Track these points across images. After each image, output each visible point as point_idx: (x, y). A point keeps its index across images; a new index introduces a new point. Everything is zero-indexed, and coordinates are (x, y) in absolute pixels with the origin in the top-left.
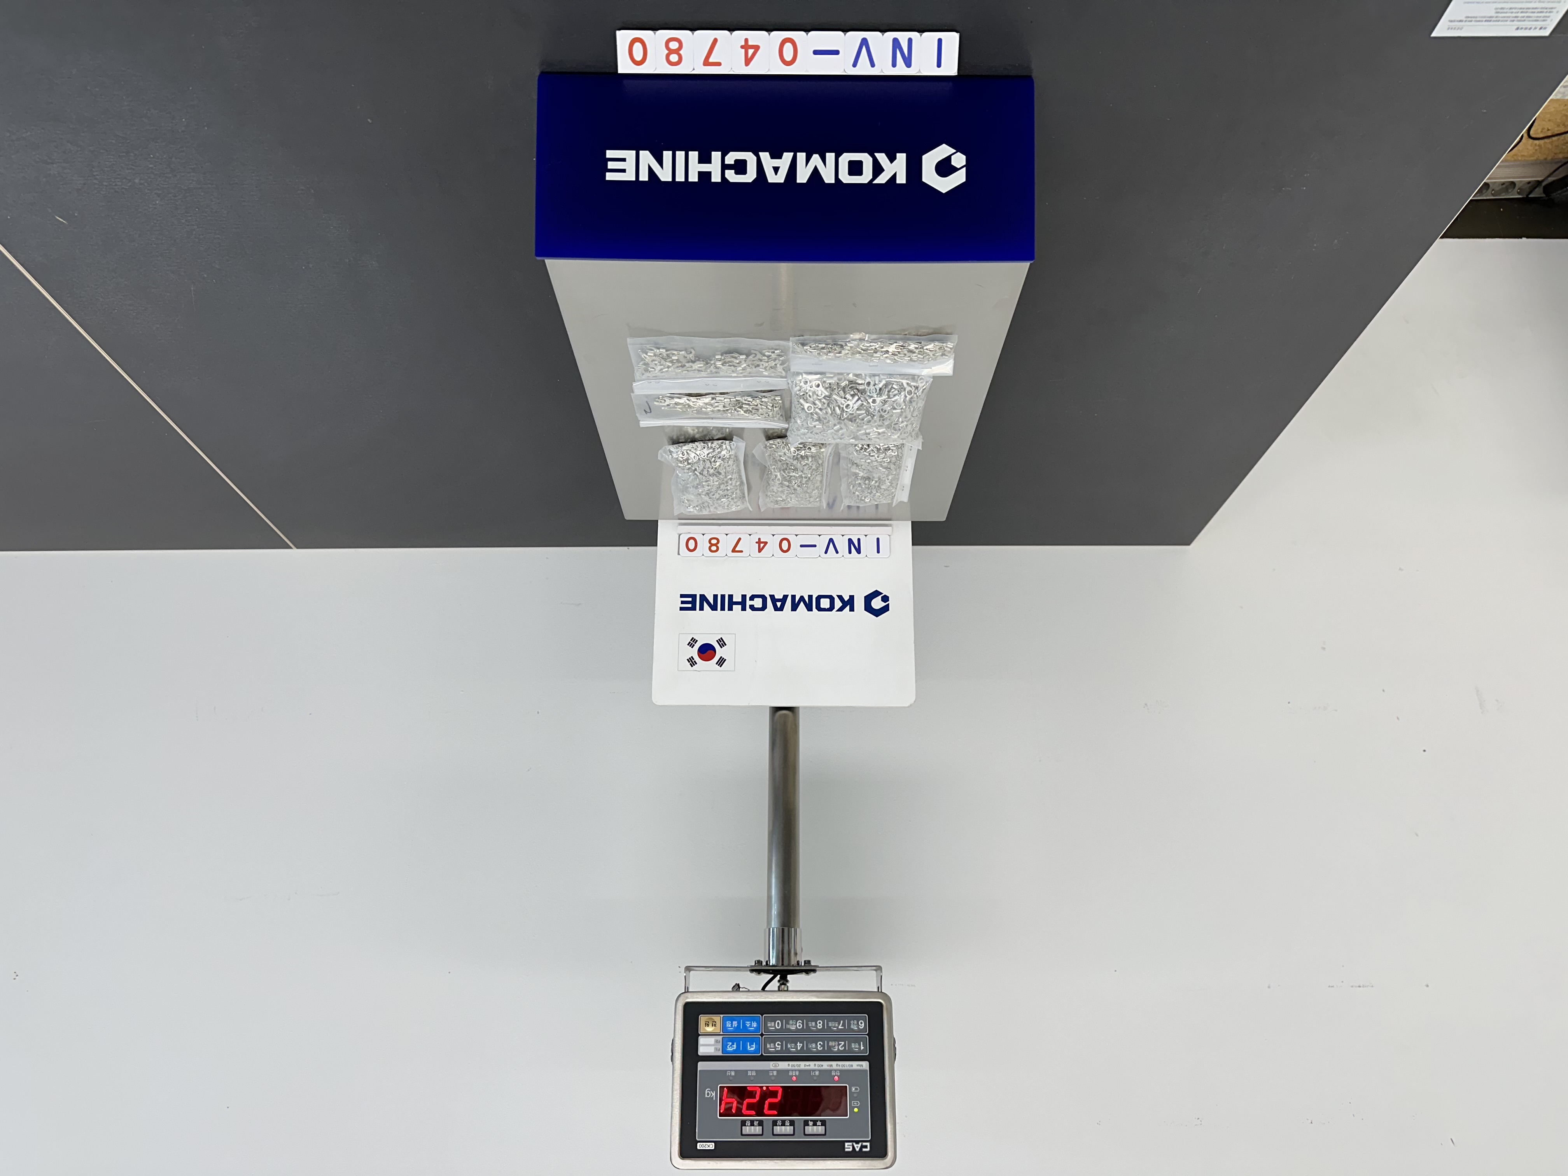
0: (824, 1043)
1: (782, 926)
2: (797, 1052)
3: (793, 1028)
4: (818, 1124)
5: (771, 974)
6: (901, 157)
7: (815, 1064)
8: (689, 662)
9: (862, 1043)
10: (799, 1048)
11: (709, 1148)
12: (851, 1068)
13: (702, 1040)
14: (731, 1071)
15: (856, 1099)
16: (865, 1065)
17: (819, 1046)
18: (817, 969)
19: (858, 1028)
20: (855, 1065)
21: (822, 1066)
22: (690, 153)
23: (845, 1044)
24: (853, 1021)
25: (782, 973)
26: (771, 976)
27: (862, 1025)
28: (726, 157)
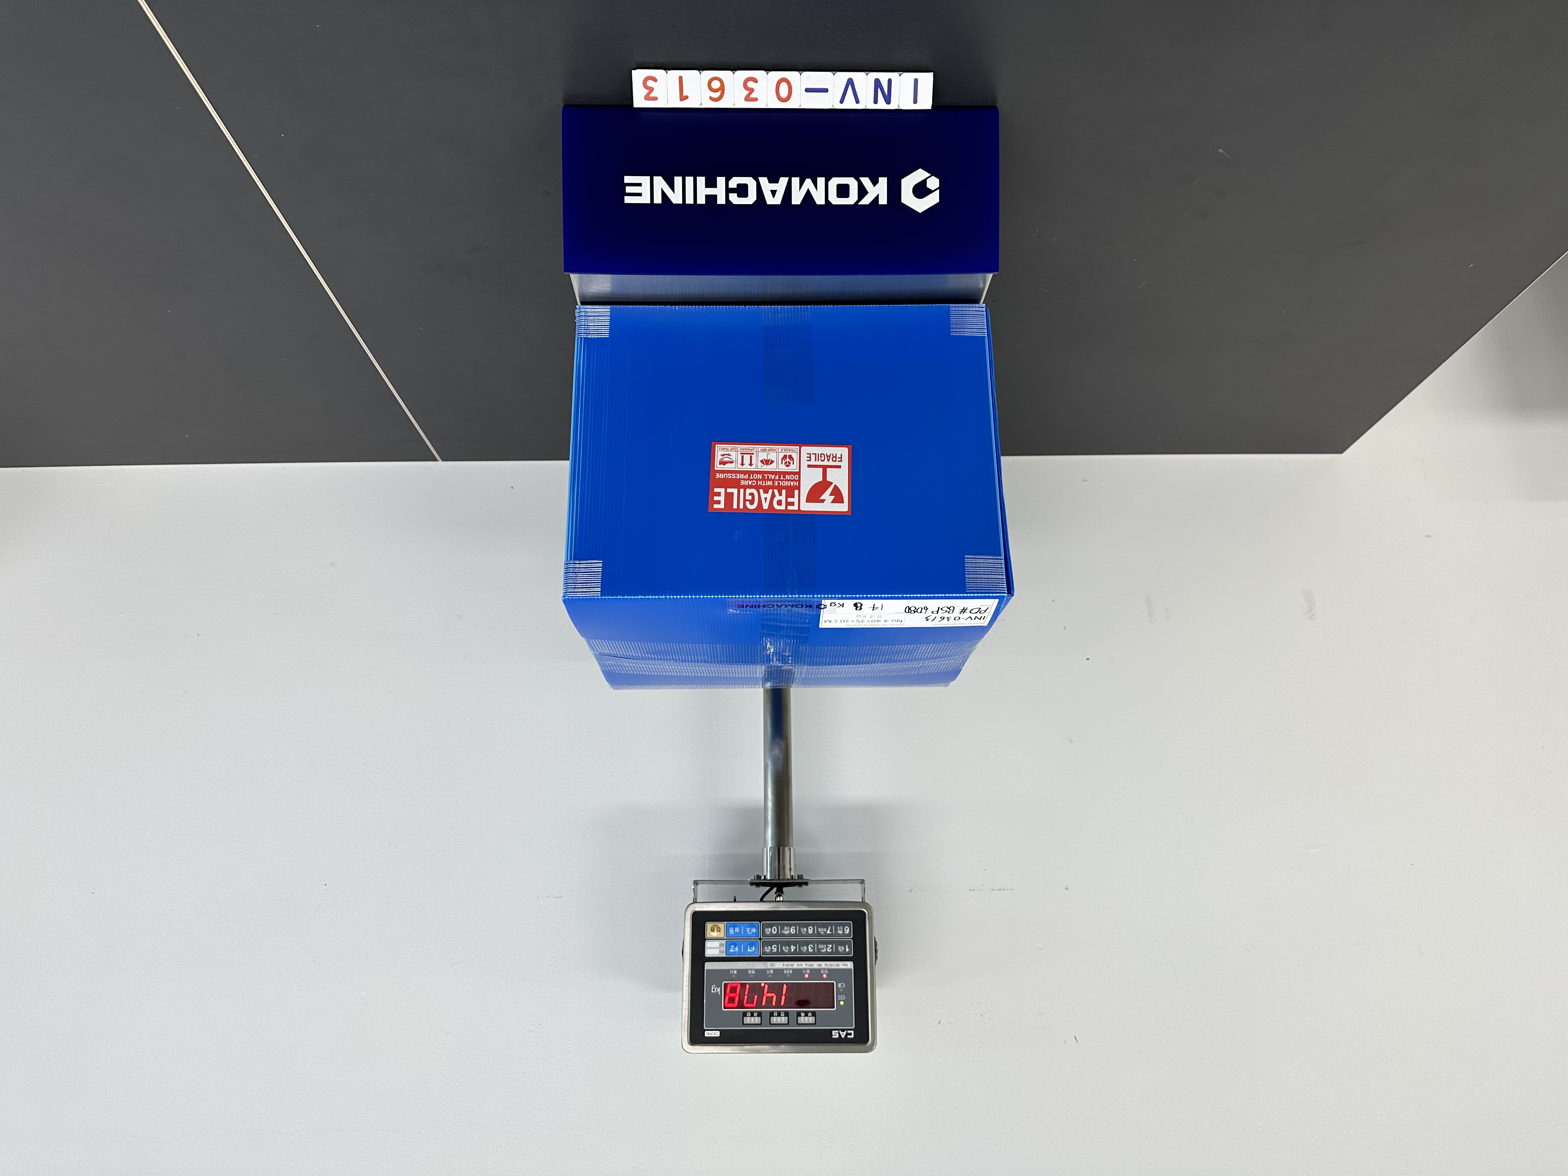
0: (814, 946)
1: (779, 846)
2: (790, 954)
3: (788, 933)
4: (809, 1015)
5: (768, 886)
6: (883, 181)
7: (806, 965)
9: (847, 946)
10: (792, 950)
11: (715, 1036)
12: (837, 967)
13: (708, 944)
14: (733, 970)
15: (842, 994)
16: (850, 965)
17: (810, 948)
18: (809, 882)
19: (844, 932)
20: (842, 965)
21: (813, 965)
22: (698, 178)
23: (833, 946)
24: (840, 926)
25: (778, 886)
26: (768, 888)
27: (847, 932)
28: (730, 182)
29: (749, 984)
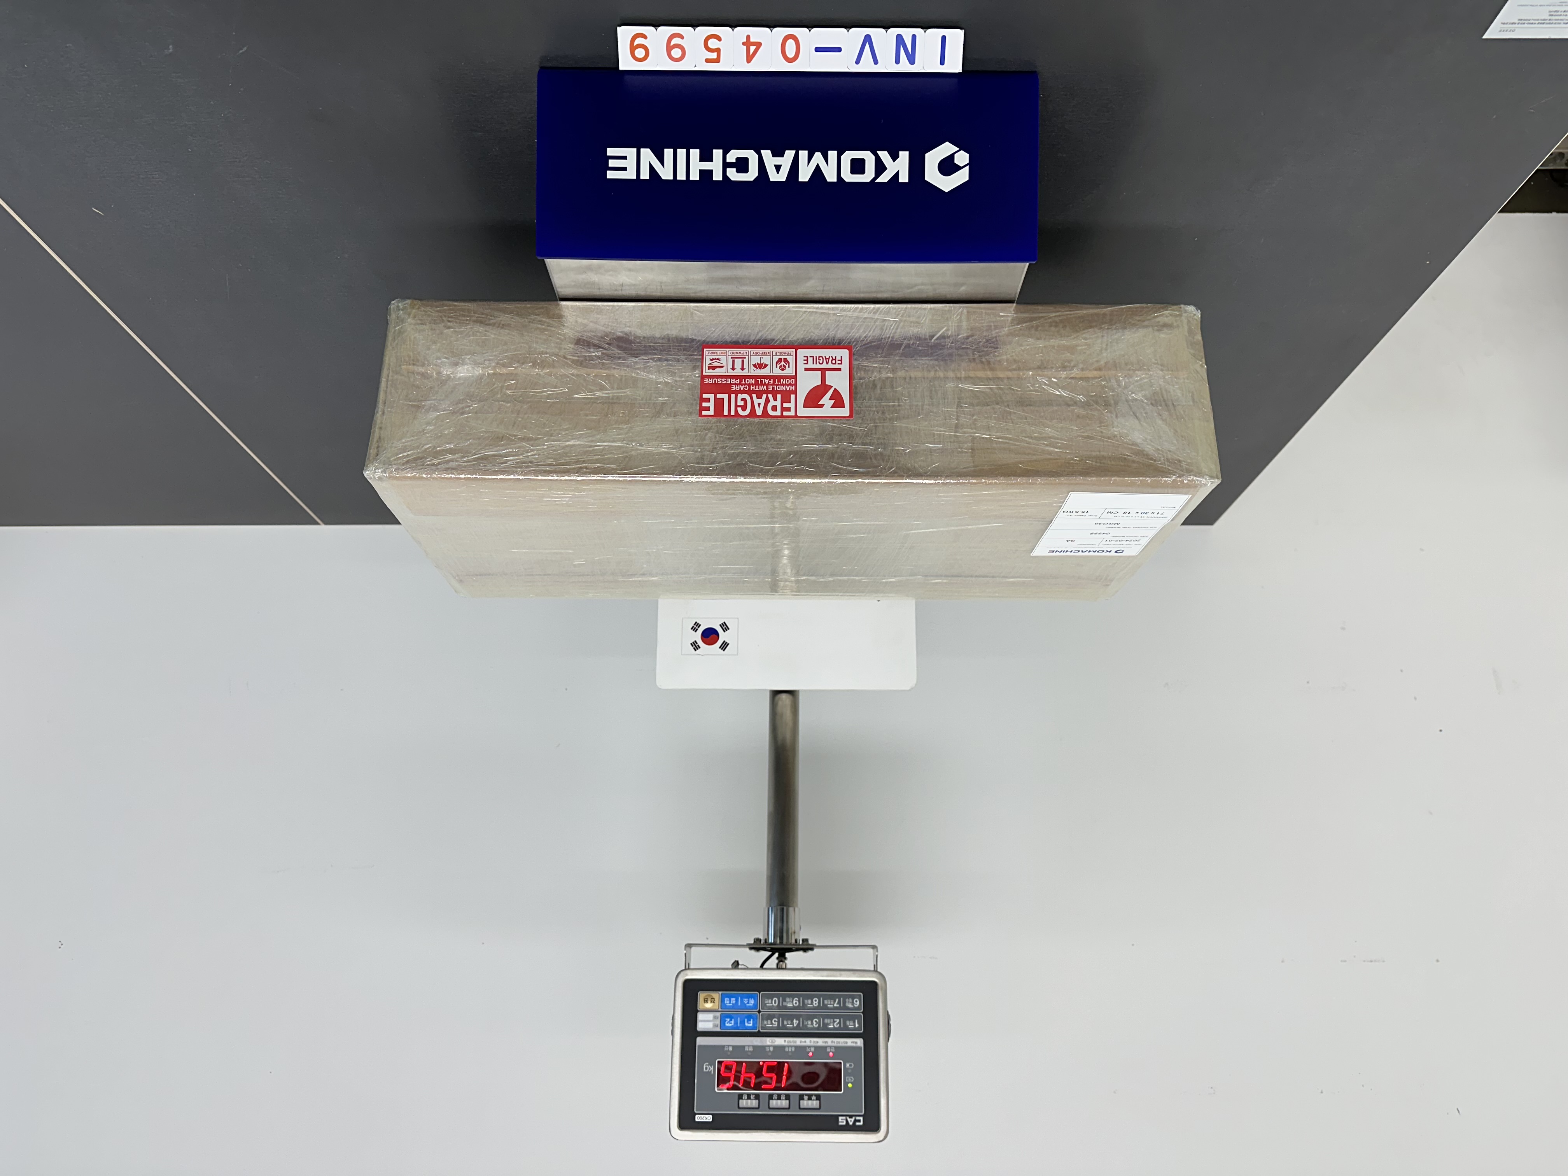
0: (820, 1021)
1: (780, 905)
2: (794, 1028)
3: (790, 1005)
4: (813, 1099)
5: (770, 951)
6: (904, 156)
7: (810, 1041)
8: (693, 646)
9: (856, 1021)
11: (706, 1120)
12: (846, 1045)
13: (701, 1016)
14: (729, 1046)
15: (850, 1075)
16: (859, 1042)
17: (815, 1023)
18: (815, 947)
19: (854, 1006)
20: (850, 1042)
21: (818, 1042)
22: (691, 151)
23: (840, 1021)
24: (849, 999)
25: (780, 951)
26: (769, 953)
27: (857, 1003)
28: (728, 156)
29: (745, 1062)
